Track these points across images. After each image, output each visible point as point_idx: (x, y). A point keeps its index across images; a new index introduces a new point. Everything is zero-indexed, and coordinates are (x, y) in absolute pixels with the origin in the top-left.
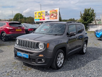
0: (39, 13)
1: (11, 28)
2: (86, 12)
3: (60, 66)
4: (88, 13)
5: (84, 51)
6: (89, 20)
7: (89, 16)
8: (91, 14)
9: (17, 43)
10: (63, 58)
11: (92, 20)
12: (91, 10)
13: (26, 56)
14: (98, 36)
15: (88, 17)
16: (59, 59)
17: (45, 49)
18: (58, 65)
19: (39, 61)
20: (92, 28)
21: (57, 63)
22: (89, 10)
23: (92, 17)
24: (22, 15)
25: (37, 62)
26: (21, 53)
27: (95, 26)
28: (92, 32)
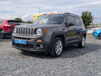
0: (37, 16)
1: (10, 26)
2: (84, 15)
3: (58, 54)
4: (86, 16)
5: (83, 45)
6: (87, 22)
7: (87, 18)
8: (89, 16)
9: (15, 32)
10: (62, 47)
11: (90, 22)
12: (89, 13)
13: (24, 42)
14: (96, 35)
15: (86, 20)
16: (57, 46)
17: (43, 35)
18: (57, 52)
19: (37, 47)
20: (90, 30)
21: (56, 50)
22: (86, 13)
23: (89, 19)
24: (21, 19)
25: (36, 47)
26: (19, 40)
27: (93, 28)
28: (90, 34)
